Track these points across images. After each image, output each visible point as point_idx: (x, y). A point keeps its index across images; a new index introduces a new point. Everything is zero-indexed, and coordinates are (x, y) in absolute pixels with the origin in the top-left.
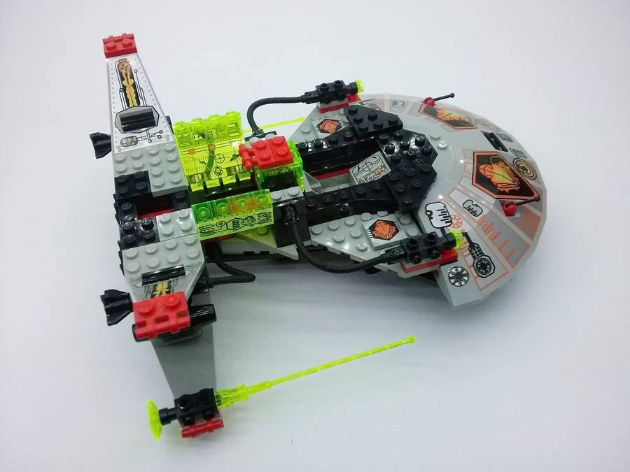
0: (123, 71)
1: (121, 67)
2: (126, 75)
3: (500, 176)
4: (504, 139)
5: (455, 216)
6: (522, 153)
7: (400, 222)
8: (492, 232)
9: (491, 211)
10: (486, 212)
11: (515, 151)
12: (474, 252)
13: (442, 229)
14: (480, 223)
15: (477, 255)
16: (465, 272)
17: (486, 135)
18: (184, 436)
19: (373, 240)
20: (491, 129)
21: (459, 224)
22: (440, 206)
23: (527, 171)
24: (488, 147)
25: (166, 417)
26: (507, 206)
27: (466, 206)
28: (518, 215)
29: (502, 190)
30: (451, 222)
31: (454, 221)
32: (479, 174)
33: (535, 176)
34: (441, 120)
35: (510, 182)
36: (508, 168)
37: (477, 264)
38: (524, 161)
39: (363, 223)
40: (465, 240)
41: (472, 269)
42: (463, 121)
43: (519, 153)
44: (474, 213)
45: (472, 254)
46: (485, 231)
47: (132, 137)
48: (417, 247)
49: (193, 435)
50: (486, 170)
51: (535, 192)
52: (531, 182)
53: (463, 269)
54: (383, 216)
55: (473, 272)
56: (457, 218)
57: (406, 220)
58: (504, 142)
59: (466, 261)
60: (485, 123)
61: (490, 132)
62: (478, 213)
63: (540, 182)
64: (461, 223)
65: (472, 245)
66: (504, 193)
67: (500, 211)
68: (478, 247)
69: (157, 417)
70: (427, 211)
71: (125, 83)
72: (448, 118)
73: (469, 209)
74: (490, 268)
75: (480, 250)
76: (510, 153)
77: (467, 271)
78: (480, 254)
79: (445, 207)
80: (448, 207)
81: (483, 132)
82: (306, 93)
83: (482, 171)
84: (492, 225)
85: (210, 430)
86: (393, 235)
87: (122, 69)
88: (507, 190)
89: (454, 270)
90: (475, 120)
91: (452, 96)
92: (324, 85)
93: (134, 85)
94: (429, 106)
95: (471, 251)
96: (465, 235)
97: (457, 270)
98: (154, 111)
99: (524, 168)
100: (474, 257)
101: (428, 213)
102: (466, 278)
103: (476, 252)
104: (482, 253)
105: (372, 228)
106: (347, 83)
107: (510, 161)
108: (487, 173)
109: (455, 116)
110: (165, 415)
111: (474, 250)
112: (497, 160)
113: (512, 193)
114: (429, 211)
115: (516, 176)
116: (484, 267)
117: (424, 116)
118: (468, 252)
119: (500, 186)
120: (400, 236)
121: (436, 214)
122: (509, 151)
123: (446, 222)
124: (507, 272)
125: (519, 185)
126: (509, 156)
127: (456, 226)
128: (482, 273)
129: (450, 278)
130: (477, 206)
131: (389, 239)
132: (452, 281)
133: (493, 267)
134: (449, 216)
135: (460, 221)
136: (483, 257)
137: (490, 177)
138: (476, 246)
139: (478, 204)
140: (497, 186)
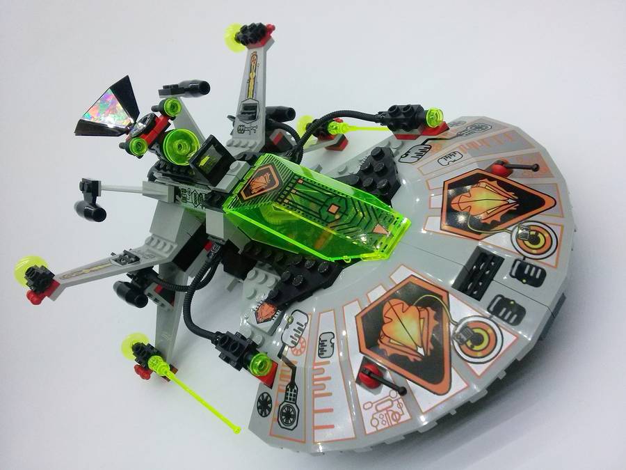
0: (253, 64)
1: (252, 59)
2: (253, 67)
3: (403, 327)
5: (305, 341)
6: (518, 311)
8: (321, 387)
9: (339, 363)
10: (335, 359)
11: (504, 303)
12: (289, 392)
13: (284, 345)
14: (315, 367)
15: (290, 399)
16: (269, 405)
19: (253, 315)
22: (303, 320)
23: (478, 344)
27: (323, 337)
30: (296, 344)
31: (299, 346)
32: (379, 308)
35: (410, 344)
36: (433, 323)
37: (284, 408)
40: (290, 374)
41: (277, 409)
44: (322, 352)
45: (287, 394)
46: (314, 380)
47: (243, 126)
50: (394, 308)
51: (446, 381)
53: (271, 401)
55: (275, 412)
56: (303, 344)
59: (277, 395)
62: (326, 354)
64: (302, 353)
65: (292, 384)
67: (353, 371)
68: (296, 391)
70: (290, 317)
71: (251, 75)
73: (322, 344)
74: (292, 423)
75: (295, 396)
76: (480, 303)
77: (272, 406)
78: (294, 400)
79: (306, 324)
80: (308, 328)
84: (329, 378)
86: (265, 321)
87: (253, 61)
88: (391, 352)
89: (264, 395)
91: (533, 168)
93: (255, 78)
95: (287, 390)
96: (294, 369)
97: (267, 398)
98: (258, 105)
99: (476, 338)
100: (286, 398)
102: (267, 412)
103: (291, 395)
104: (295, 400)
105: (265, 302)
107: (454, 314)
111: (291, 391)
112: (430, 304)
113: (398, 360)
114: (292, 318)
115: (434, 341)
116: (289, 416)
118: (284, 388)
121: (294, 326)
122: (486, 300)
123: (292, 342)
124: (304, 442)
125: (424, 357)
126: (467, 306)
127: (295, 353)
128: (282, 420)
129: (258, 399)
130: (333, 345)
131: (259, 322)
132: (259, 404)
133: (295, 424)
134: (300, 337)
135: (302, 350)
136: (294, 406)
137: (386, 320)
138: (296, 388)
139: (336, 346)
140: (379, 338)
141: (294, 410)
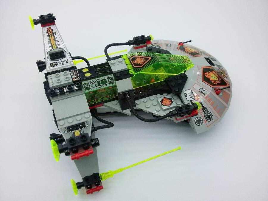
0: (50, 33)
1: (48, 31)
2: (51, 34)
3: (213, 77)
4: (213, 60)
6: (221, 66)
7: (173, 99)
8: (211, 102)
9: (211, 93)
10: (208, 93)
11: (218, 66)
13: (191, 101)
14: (206, 98)
15: (206, 112)
16: (201, 119)
17: (206, 59)
18: (88, 193)
19: (163, 106)
20: (207, 56)
21: (198, 99)
22: (190, 91)
23: (223, 74)
24: (207, 65)
25: (79, 186)
26: (217, 90)
27: (200, 91)
28: (221, 94)
29: (214, 83)
31: (196, 98)
32: (205, 77)
33: (227, 77)
34: (187, 52)
35: (217, 80)
36: (216, 73)
37: (206, 116)
38: (222, 70)
39: (158, 99)
40: (201, 105)
41: (204, 118)
42: (196, 53)
43: (219, 66)
44: (204, 94)
46: (209, 101)
47: (55, 63)
48: (182, 110)
49: (92, 193)
50: (207, 75)
51: (227, 83)
52: (225, 79)
53: (201, 118)
54: (166, 95)
55: (204, 119)
56: (197, 96)
57: (176, 97)
58: (213, 62)
59: (201, 115)
60: (205, 53)
61: (207, 57)
62: (205, 94)
63: (229, 79)
64: (199, 98)
65: (204, 108)
66: (215, 85)
67: (214, 93)
68: (206, 109)
69: (76, 186)
70: (184, 94)
71: (50, 38)
72: (189, 52)
73: (202, 92)
74: (211, 117)
75: (207, 110)
76: (216, 67)
77: (202, 119)
78: (207, 111)
79: (192, 92)
80: (193, 91)
81: (204, 58)
82: (129, 41)
83: (206, 75)
84: (211, 99)
85: (99, 190)
86: (171, 104)
87: (49, 32)
88: (216, 83)
89: (197, 119)
90: (200, 52)
91: (190, 41)
92: (137, 37)
93: (55, 39)
94: (181, 46)
95: (203, 110)
96: (201, 103)
97: (198, 119)
98: (64, 51)
99: (222, 73)
100: (205, 113)
101: (185, 95)
102: (202, 122)
104: (208, 111)
105: (162, 101)
106: (146, 36)
107: (216, 70)
108: (208, 76)
109: (193, 50)
110: (79, 185)
112: (211, 70)
113: (219, 84)
114: (185, 93)
115: (219, 77)
116: (209, 117)
117: (180, 51)
118: (202, 111)
119: (213, 82)
120: (174, 105)
121: (188, 95)
122: (216, 66)
123: (193, 98)
124: (218, 119)
125: (221, 81)
126: (216, 68)
128: (208, 119)
129: (195, 122)
130: (205, 91)
131: (169, 106)
132: (196, 123)
133: (212, 117)
134: (194, 96)
135: (198, 97)
136: (208, 113)
137: (209, 78)
138: (205, 108)
139: (205, 90)
140: (212, 82)
141: (209, 114)
